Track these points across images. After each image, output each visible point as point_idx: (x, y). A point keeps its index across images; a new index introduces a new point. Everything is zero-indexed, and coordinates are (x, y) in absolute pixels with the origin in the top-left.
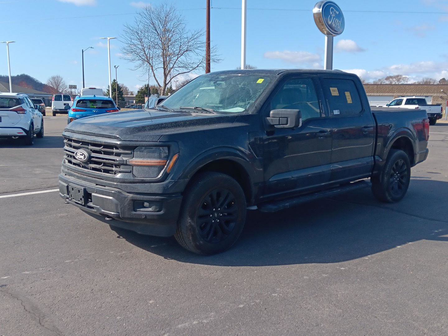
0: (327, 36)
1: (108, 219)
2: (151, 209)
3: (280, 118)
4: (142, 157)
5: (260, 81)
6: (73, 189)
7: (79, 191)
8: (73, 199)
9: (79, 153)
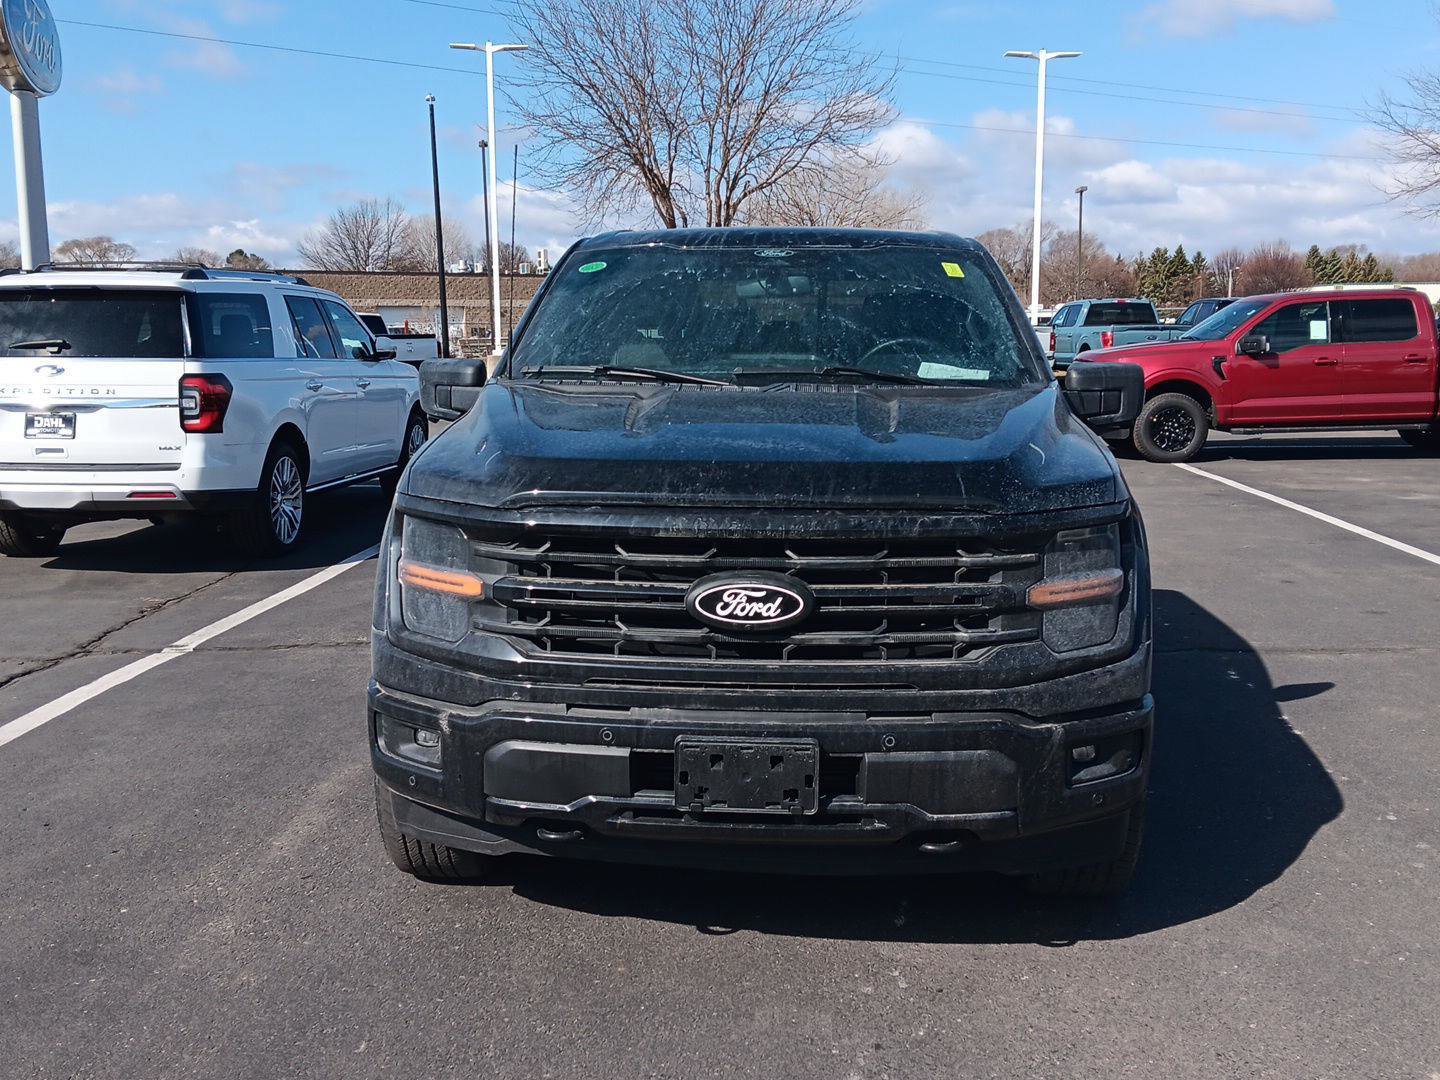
0: (19, 96)
2: (1111, 765)
3: (1101, 392)
4: (1070, 572)
5: (953, 270)
6: (716, 759)
7: (776, 760)
8: (714, 802)
9: (736, 595)
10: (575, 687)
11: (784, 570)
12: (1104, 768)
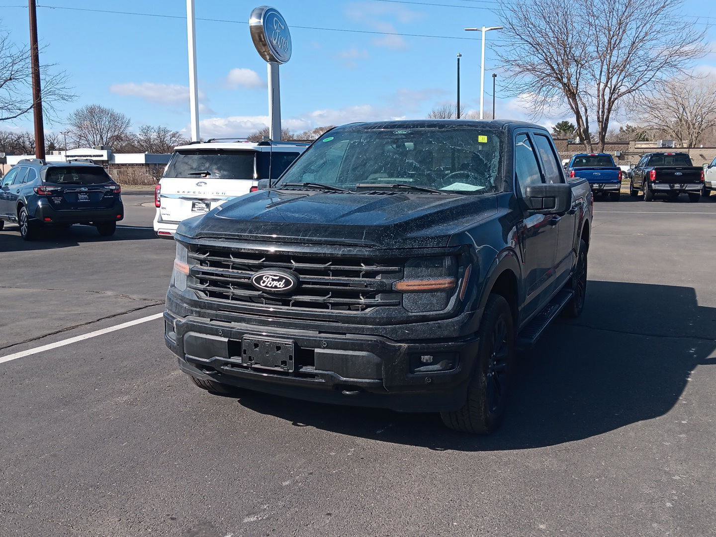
0: (271, 64)
1: (347, 393)
2: (439, 366)
3: (543, 198)
4: (419, 277)
5: (483, 139)
6: (256, 345)
7: (278, 348)
8: (256, 363)
9: (268, 277)
10: (214, 312)
11: (291, 268)
12: (437, 367)
